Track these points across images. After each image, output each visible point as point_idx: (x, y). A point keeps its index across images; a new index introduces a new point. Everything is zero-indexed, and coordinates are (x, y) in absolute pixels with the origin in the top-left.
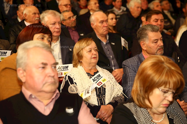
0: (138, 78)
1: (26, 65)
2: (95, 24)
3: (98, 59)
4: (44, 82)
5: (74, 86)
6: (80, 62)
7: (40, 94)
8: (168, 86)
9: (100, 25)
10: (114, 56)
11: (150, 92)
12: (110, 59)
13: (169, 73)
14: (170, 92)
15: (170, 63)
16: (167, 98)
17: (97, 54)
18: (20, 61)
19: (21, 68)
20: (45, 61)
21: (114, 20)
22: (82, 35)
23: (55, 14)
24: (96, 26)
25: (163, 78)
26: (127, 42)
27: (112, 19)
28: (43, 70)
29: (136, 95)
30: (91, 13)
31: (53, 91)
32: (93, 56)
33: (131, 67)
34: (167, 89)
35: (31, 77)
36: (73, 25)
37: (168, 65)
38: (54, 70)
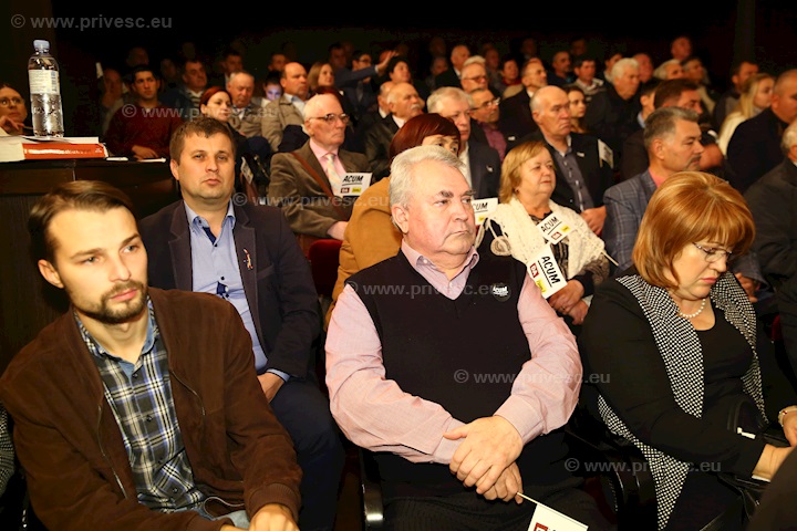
0: (649, 222)
1: (410, 197)
2: (542, 114)
3: (553, 185)
4: (447, 233)
5: (504, 241)
6: (515, 192)
7: (438, 256)
8: (716, 239)
9: (552, 114)
10: (582, 181)
11: (675, 253)
12: (574, 188)
13: (720, 210)
14: (719, 253)
15: (722, 189)
16: (713, 266)
17: (553, 176)
18: (397, 191)
19: (399, 205)
20: (447, 189)
21: (581, 105)
22: (512, 138)
23: (457, 95)
24: (544, 117)
25: (707, 221)
26: (611, 151)
27: (576, 102)
28: (445, 206)
29: (643, 259)
30: (530, 94)
31: (465, 250)
32: (544, 179)
33: (623, 203)
34: (714, 245)
35: (421, 222)
36: (493, 120)
37: (718, 192)
38: (467, 207)
